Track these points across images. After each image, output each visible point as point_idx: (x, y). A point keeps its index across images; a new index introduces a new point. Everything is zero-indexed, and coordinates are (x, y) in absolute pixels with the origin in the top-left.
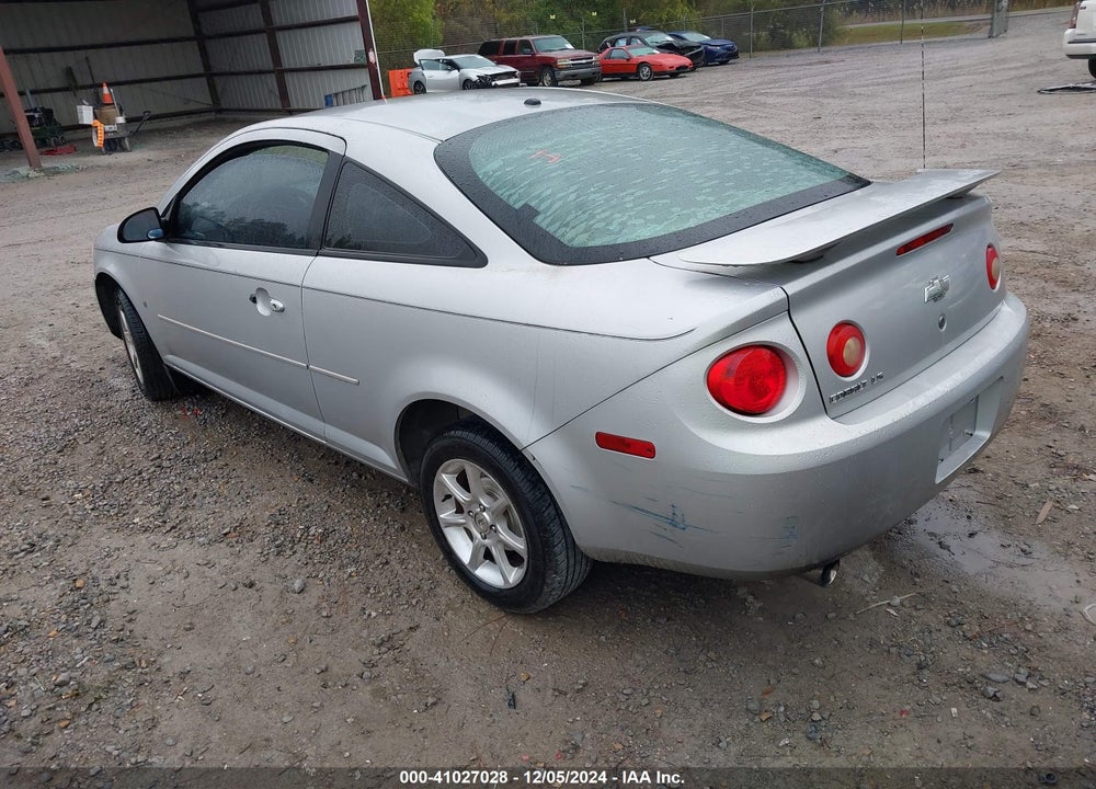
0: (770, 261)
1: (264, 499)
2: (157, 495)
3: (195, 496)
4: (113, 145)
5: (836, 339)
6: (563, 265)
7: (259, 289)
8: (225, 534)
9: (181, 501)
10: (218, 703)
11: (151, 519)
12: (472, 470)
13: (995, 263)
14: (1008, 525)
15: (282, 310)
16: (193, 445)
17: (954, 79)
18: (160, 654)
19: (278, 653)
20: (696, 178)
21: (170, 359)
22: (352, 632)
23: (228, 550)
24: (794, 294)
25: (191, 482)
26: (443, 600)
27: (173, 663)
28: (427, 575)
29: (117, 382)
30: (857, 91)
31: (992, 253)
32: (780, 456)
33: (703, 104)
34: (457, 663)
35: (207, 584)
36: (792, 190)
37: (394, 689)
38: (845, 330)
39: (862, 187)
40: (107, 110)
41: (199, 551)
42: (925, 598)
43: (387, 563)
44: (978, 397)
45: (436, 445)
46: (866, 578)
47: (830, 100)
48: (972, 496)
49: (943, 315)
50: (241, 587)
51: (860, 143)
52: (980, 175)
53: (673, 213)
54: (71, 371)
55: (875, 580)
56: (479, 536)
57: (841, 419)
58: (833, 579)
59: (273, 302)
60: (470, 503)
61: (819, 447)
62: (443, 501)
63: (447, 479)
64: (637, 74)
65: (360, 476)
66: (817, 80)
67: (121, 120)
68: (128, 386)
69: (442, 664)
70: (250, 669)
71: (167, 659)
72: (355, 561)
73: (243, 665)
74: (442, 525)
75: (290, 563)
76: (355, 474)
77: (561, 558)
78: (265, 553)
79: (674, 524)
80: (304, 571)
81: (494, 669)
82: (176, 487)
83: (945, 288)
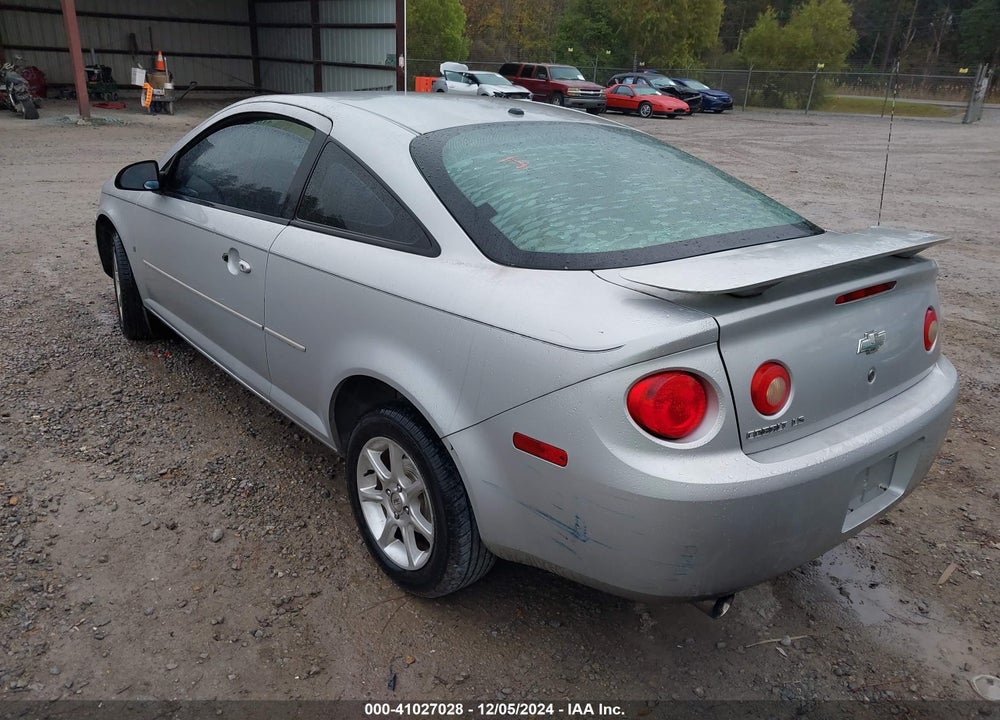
0: (707, 290)
1: (206, 447)
2: (109, 427)
3: (144, 434)
4: (158, 107)
5: (762, 377)
6: (510, 266)
7: (232, 249)
8: (162, 475)
9: (130, 437)
10: (109, 640)
11: (97, 449)
12: (395, 450)
13: (933, 326)
14: (909, 581)
15: (249, 272)
16: (155, 386)
17: (924, 155)
18: (69, 581)
19: (181, 598)
20: (653, 203)
21: (148, 302)
22: (256, 589)
23: (161, 490)
24: (725, 327)
25: (143, 420)
26: (350, 571)
27: (78, 593)
28: (339, 544)
29: (103, 317)
30: (835, 153)
31: (931, 315)
32: (688, 484)
33: (693, 146)
34: (348, 636)
35: (131, 520)
36: (746, 227)
37: (282, 652)
38: (772, 369)
39: (816, 234)
40: (158, 76)
41: (133, 487)
42: (817, 643)
43: (305, 526)
44: (896, 453)
45: (367, 420)
46: (762, 613)
47: (809, 158)
48: (880, 547)
49: (873, 368)
50: (163, 528)
51: (828, 199)
52: (930, 238)
53: (625, 232)
54: (63, 301)
55: (770, 615)
56: (393, 515)
57: (755, 456)
58: (725, 612)
59: (242, 262)
60: (389, 482)
61: (727, 481)
62: (365, 475)
63: (372, 455)
64: (638, 111)
65: (301, 438)
66: (800, 138)
67: (169, 86)
68: (112, 322)
69: (333, 635)
70: (149, 610)
71: (74, 588)
72: (276, 519)
73: (145, 605)
74: (360, 498)
75: (214, 512)
76: (296, 436)
77: (465, 549)
78: (194, 498)
79: (575, 534)
80: (226, 521)
81: (382, 647)
82: (129, 422)
83: (879, 343)
